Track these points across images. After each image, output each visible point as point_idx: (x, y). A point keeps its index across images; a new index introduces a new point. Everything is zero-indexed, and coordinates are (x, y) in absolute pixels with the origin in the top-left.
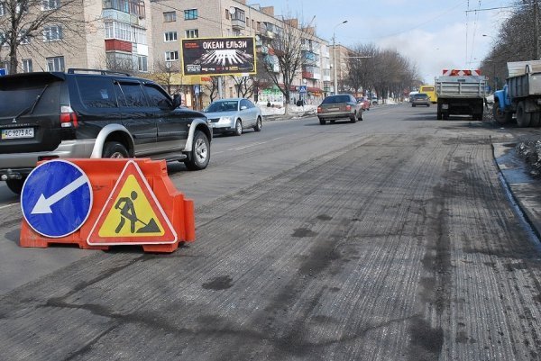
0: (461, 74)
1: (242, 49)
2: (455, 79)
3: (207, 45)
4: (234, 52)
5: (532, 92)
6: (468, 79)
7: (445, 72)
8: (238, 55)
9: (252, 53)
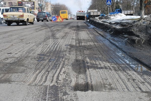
0: (81, 12)
1: (32, 4)
2: (80, 13)
3: (23, 3)
4: (30, 5)
5: (91, 15)
6: (82, 13)
7: (78, 11)
8: (31, 5)
9: (34, 5)
